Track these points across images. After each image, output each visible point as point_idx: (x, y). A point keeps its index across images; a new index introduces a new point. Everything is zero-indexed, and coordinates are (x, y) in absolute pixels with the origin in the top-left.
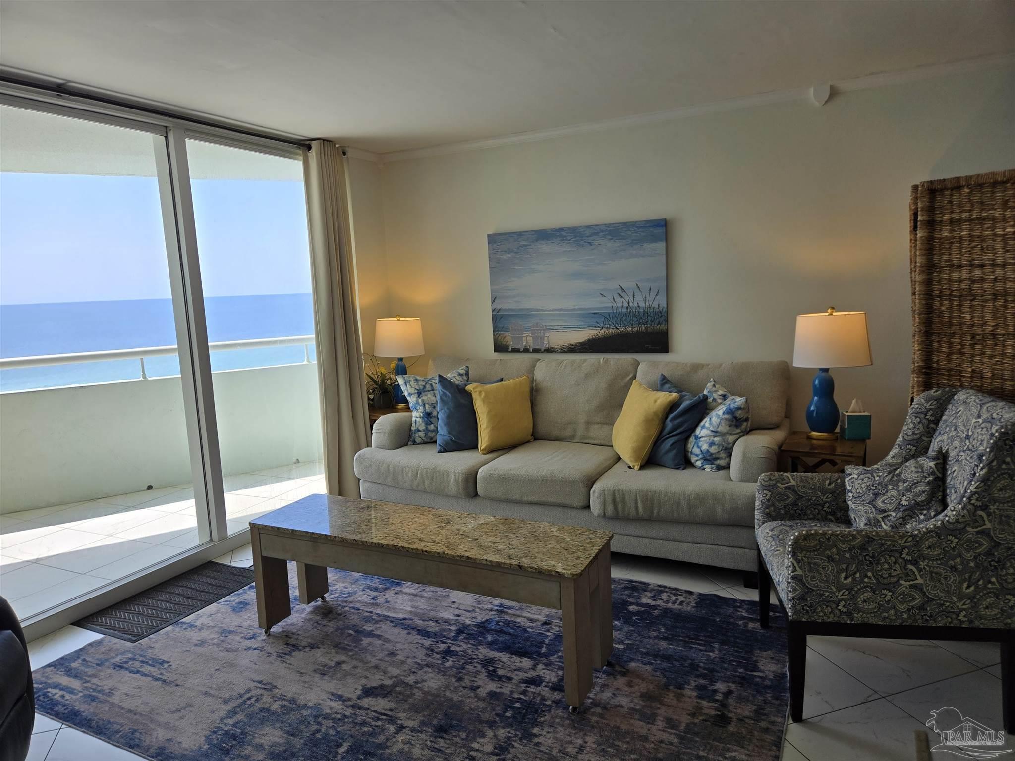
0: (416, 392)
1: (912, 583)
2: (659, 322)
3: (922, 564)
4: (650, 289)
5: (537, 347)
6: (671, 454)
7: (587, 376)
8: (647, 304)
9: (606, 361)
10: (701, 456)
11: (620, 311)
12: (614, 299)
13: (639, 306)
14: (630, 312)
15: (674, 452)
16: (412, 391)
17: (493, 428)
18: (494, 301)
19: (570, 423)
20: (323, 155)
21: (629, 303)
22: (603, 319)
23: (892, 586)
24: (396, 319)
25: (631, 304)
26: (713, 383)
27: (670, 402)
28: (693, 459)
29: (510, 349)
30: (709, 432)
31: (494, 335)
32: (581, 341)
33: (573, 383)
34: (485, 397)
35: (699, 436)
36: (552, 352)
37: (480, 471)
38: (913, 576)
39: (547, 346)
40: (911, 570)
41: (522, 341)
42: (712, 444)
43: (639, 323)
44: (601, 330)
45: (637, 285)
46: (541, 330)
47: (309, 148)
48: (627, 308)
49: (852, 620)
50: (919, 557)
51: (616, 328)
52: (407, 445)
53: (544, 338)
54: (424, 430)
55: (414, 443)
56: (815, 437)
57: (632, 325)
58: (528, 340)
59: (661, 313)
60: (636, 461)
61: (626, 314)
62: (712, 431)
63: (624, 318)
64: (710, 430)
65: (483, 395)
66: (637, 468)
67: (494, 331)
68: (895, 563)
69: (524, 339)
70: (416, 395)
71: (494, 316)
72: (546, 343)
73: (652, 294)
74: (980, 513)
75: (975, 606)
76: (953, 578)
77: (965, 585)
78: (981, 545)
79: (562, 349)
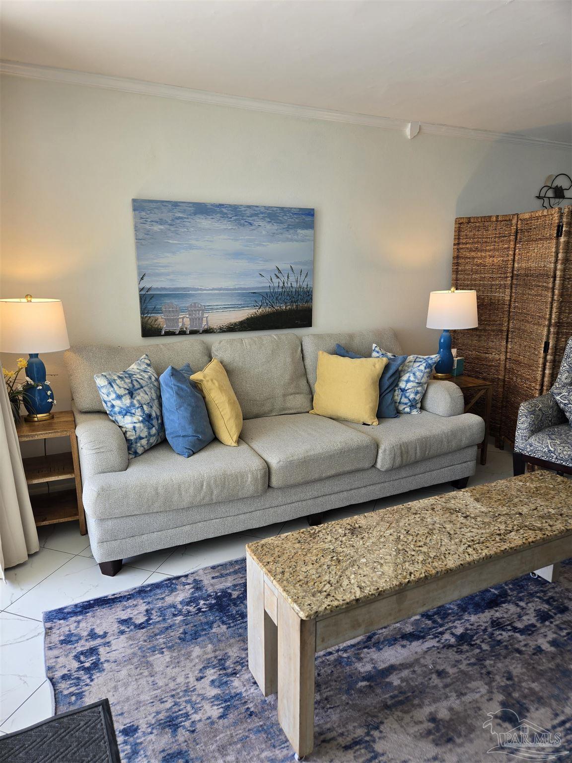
2: (307, 300)
4: (301, 272)
5: (195, 328)
8: (298, 285)
10: (409, 404)
11: (277, 291)
12: (271, 279)
13: (292, 286)
14: (285, 291)
18: (142, 279)
19: (268, 399)
21: (284, 283)
22: (261, 299)
24: (24, 300)
25: (286, 284)
28: (401, 407)
29: (163, 333)
30: (415, 384)
31: (142, 318)
32: (240, 320)
35: (406, 388)
36: (211, 332)
39: (206, 327)
41: (177, 322)
42: (417, 393)
43: (292, 302)
44: (259, 309)
45: (291, 267)
46: (200, 310)
48: (282, 288)
51: (272, 306)
53: (202, 319)
54: (146, 437)
55: (136, 455)
56: (440, 377)
57: (286, 303)
58: (185, 321)
59: (308, 292)
60: (374, 418)
61: (281, 294)
62: (417, 383)
63: (280, 297)
64: (415, 382)
66: (376, 423)
67: (142, 314)
69: (180, 320)
71: (141, 297)
72: (204, 323)
73: (302, 275)
79: (221, 328)
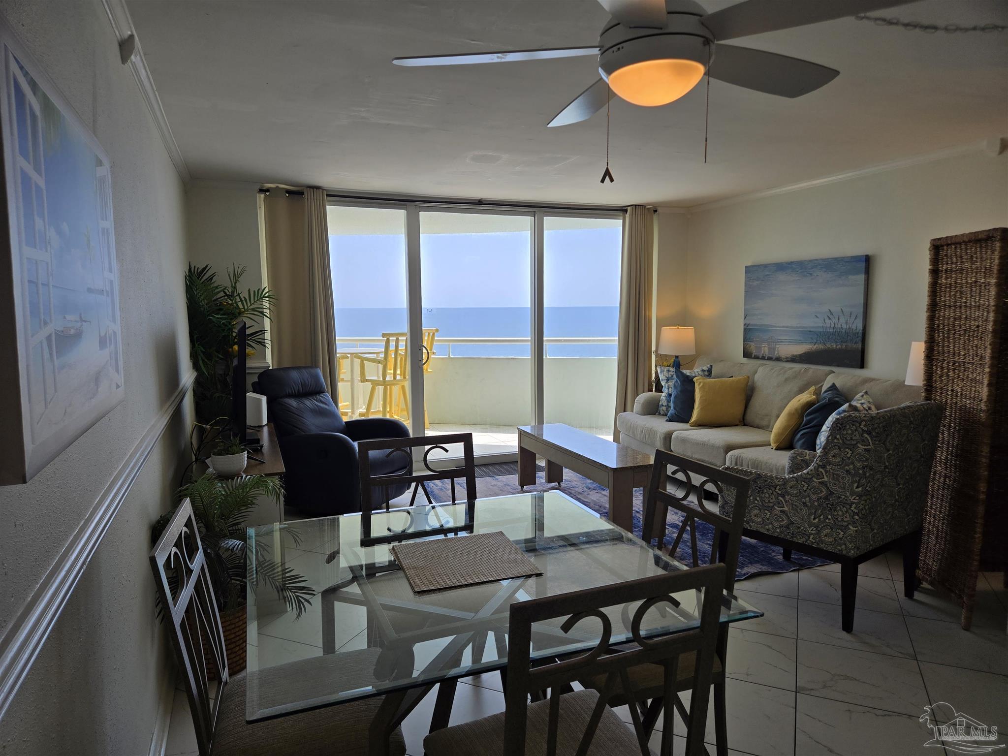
0: (666, 378)
1: (781, 509)
2: (856, 341)
3: (787, 498)
4: (851, 313)
5: (770, 356)
6: (801, 442)
7: (786, 380)
8: (848, 326)
9: (806, 370)
11: (828, 330)
12: (824, 320)
13: (841, 327)
14: (835, 332)
15: (803, 440)
16: (664, 378)
17: (701, 409)
18: (745, 318)
19: (767, 415)
20: (634, 215)
21: (835, 324)
23: (771, 509)
24: (676, 327)
25: (836, 325)
26: (863, 393)
27: (807, 402)
28: (817, 448)
29: (753, 356)
31: (744, 344)
32: (800, 353)
33: (775, 384)
34: (702, 386)
36: (780, 360)
37: (675, 433)
38: (782, 505)
39: (777, 356)
40: (781, 500)
41: (761, 349)
43: (842, 342)
44: (814, 345)
45: (841, 309)
47: (626, 211)
48: (834, 328)
49: (751, 527)
50: (785, 492)
51: (825, 344)
52: (655, 414)
53: (775, 348)
54: (666, 406)
55: (660, 414)
57: (836, 342)
58: (765, 350)
59: (857, 334)
60: (775, 443)
61: (832, 334)
63: (831, 337)
65: (702, 384)
66: (774, 448)
67: (744, 341)
68: (772, 494)
69: (763, 348)
70: (665, 381)
71: (745, 330)
72: (776, 353)
73: (852, 317)
74: (820, 469)
75: (819, 532)
76: (805, 511)
77: (812, 517)
78: (822, 492)
79: (786, 358)
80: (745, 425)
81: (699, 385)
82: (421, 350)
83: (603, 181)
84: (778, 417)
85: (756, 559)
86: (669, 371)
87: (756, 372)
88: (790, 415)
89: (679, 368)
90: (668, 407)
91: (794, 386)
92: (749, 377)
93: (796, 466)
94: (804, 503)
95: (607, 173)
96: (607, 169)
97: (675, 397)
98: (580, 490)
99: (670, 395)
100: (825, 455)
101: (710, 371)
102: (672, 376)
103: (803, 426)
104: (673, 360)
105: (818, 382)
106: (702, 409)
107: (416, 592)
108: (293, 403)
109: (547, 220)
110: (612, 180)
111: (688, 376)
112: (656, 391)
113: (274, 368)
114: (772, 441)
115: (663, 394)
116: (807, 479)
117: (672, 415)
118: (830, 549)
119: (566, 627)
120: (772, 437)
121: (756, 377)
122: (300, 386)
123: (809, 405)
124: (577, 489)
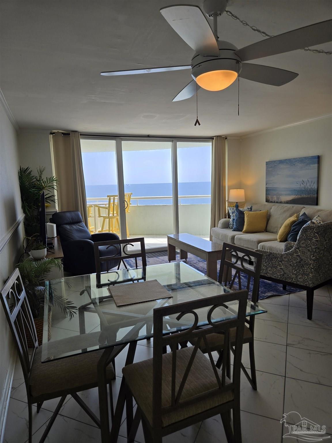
0: (232, 212)
1: (280, 267)
2: (314, 194)
3: (283, 262)
4: (312, 181)
6: (290, 238)
7: (285, 211)
8: (311, 187)
9: (293, 207)
11: (302, 189)
12: (300, 185)
13: (308, 188)
14: (305, 190)
18: (266, 185)
19: (276, 227)
20: (217, 140)
24: (236, 190)
25: (306, 187)
26: (317, 216)
31: (266, 196)
33: (280, 213)
34: (248, 215)
36: (282, 203)
37: (236, 236)
40: (280, 264)
43: (308, 194)
45: (308, 180)
47: (213, 139)
48: (304, 188)
50: (282, 260)
51: (301, 195)
52: (227, 228)
55: (229, 228)
57: (306, 194)
58: (275, 199)
59: (315, 190)
60: (279, 239)
63: (303, 192)
65: (248, 214)
66: (279, 241)
68: (276, 261)
71: (266, 190)
72: (280, 200)
73: (312, 183)
74: (297, 250)
75: (297, 277)
76: (291, 268)
77: (294, 270)
78: (298, 259)
79: (284, 202)
80: (266, 232)
81: (246, 215)
82: (124, 202)
83: (195, 125)
84: (281, 228)
85: (271, 290)
86: (233, 209)
87: (271, 208)
88: (286, 227)
89: (238, 208)
90: (233, 225)
91: (288, 214)
92: (268, 211)
93: (287, 248)
94: (290, 265)
95: (197, 121)
96: (197, 119)
97: (236, 220)
98: (195, 262)
99: (234, 219)
100: (299, 243)
101: (251, 209)
102: (235, 211)
103: (292, 231)
104: (235, 204)
105: (298, 212)
106: (248, 225)
107: (117, 306)
108: (68, 227)
109: (178, 143)
110: (199, 124)
111: (241, 211)
112: (228, 218)
113: (59, 212)
114: (278, 238)
115: (231, 219)
116: (291, 254)
117: (235, 228)
118: (302, 284)
119: (178, 318)
120: (278, 236)
121: (271, 210)
122: (71, 219)
123: (294, 222)
124: (194, 262)
